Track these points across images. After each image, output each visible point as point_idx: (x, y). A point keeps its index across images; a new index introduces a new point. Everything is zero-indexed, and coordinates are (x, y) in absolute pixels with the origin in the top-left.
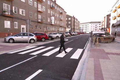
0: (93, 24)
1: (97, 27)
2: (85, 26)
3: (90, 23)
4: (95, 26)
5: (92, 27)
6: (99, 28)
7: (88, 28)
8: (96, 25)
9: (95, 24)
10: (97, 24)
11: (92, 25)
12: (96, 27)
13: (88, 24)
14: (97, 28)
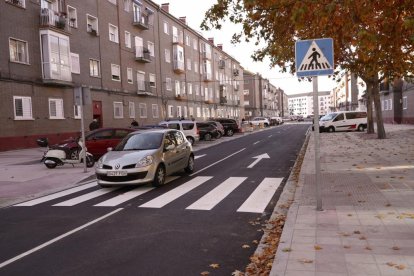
2: (298, 102)
6: (328, 105)
7: (304, 106)
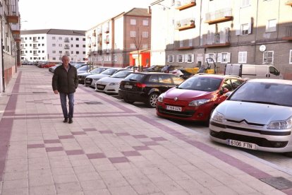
0: (57, 36)
1: (70, 45)
3: (50, 32)
4: (64, 44)
5: (54, 45)
8: (67, 41)
9: (64, 37)
10: (70, 37)
11: (54, 38)
12: (67, 47)
13: (41, 35)
14: (71, 49)
